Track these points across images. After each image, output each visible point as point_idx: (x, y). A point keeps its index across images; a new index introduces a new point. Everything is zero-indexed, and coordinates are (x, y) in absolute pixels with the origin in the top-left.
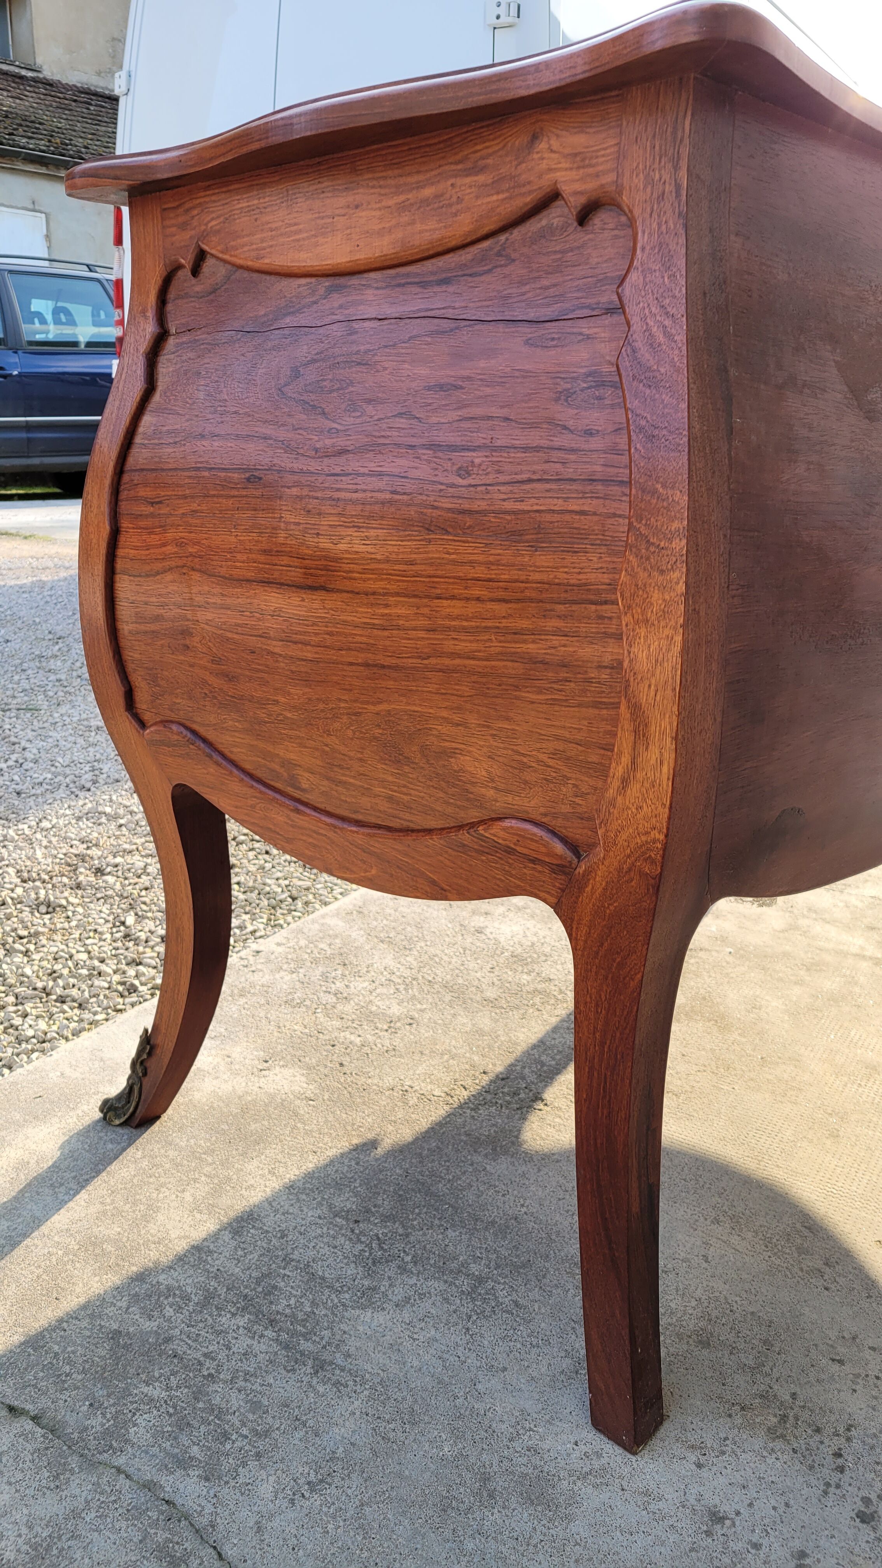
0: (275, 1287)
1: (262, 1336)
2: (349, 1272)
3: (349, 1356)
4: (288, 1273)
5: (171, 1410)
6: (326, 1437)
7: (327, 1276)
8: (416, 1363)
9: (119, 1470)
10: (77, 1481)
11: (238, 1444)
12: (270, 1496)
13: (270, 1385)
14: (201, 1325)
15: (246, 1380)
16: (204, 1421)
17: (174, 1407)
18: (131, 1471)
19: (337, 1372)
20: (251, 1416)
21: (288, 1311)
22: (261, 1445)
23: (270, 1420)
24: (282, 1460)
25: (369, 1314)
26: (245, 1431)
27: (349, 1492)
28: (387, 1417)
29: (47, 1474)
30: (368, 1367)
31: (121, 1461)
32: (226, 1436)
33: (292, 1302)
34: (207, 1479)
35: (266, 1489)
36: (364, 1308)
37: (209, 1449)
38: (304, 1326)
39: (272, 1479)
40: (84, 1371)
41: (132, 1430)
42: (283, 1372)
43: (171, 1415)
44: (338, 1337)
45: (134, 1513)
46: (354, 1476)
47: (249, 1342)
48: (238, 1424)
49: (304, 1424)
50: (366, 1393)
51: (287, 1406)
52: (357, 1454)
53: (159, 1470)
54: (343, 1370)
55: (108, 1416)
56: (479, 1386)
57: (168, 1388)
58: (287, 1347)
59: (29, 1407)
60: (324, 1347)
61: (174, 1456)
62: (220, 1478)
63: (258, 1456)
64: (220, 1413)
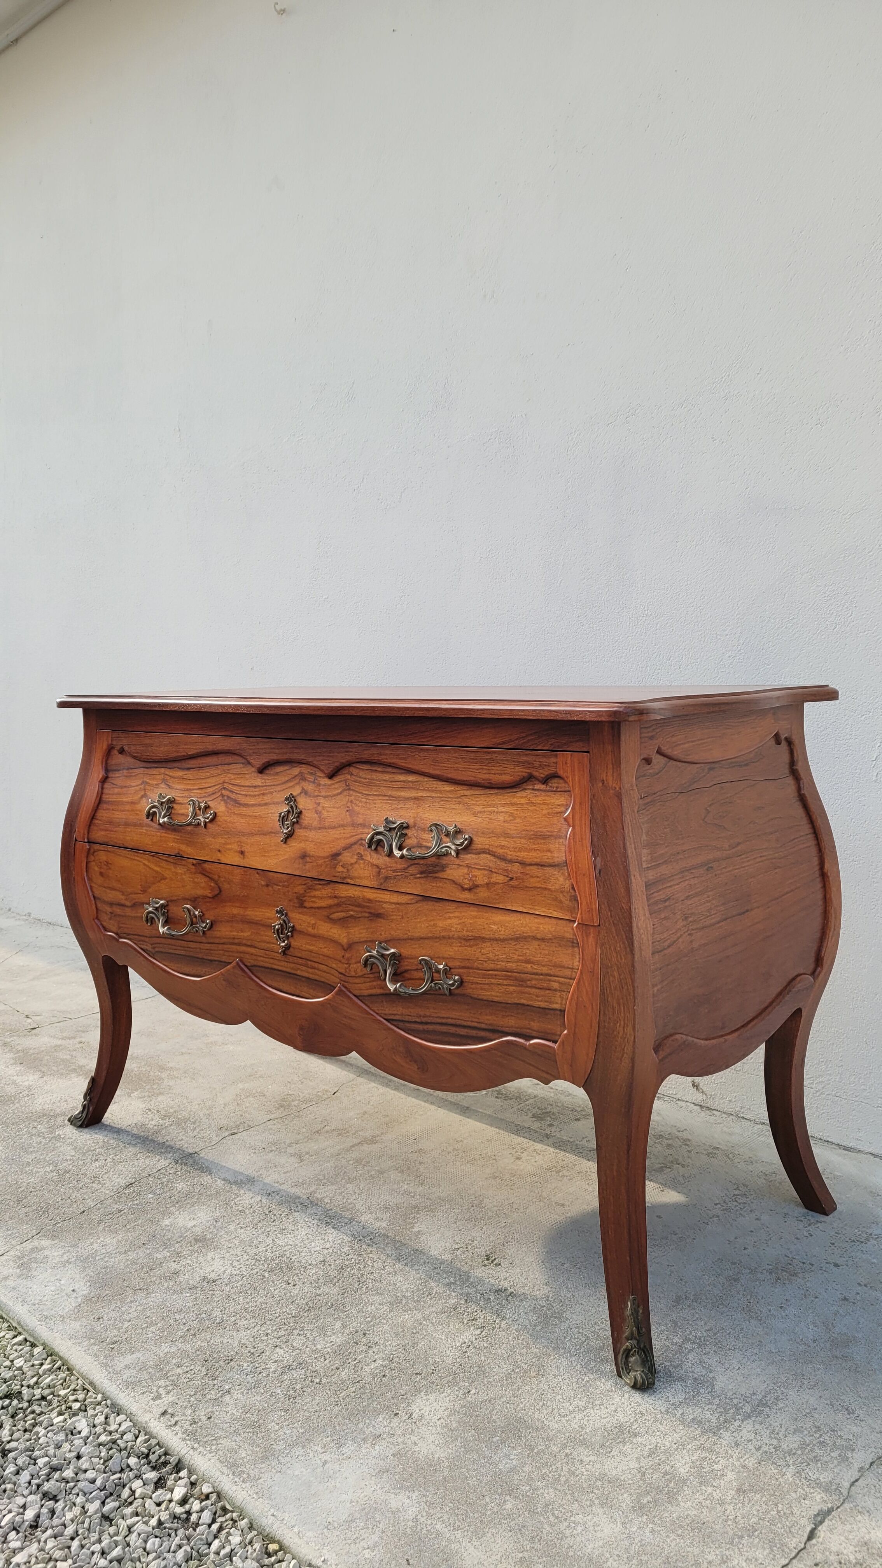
1: (740, 1426)
4: (680, 1413)
5: (804, 1464)
7: (683, 1397)
9: (852, 1484)
10: (863, 1503)
13: (781, 1425)
14: (730, 1452)
15: (778, 1434)
16: (812, 1450)
18: (853, 1480)
20: (806, 1432)
23: (808, 1426)
26: (817, 1435)
27: (852, 1401)
28: (799, 1384)
29: (859, 1517)
30: (763, 1388)
31: (847, 1485)
32: (821, 1443)
33: (708, 1413)
34: (854, 1450)
35: (855, 1429)
36: (712, 1385)
37: (832, 1449)
38: (730, 1409)
39: (848, 1426)
40: (776, 1504)
41: (823, 1480)
42: (769, 1419)
46: (842, 1399)
47: (745, 1431)
49: (808, 1413)
50: (783, 1390)
51: (796, 1419)
52: (827, 1396)
53: (850, 1468)
55: (812, 1491)
56: (774, 1351)
57: (788, 1466)
59: (809, 1529)
61: (839, 1462)
62: (852, 1445)
63: (834, 1431)
64: (803, 1445)
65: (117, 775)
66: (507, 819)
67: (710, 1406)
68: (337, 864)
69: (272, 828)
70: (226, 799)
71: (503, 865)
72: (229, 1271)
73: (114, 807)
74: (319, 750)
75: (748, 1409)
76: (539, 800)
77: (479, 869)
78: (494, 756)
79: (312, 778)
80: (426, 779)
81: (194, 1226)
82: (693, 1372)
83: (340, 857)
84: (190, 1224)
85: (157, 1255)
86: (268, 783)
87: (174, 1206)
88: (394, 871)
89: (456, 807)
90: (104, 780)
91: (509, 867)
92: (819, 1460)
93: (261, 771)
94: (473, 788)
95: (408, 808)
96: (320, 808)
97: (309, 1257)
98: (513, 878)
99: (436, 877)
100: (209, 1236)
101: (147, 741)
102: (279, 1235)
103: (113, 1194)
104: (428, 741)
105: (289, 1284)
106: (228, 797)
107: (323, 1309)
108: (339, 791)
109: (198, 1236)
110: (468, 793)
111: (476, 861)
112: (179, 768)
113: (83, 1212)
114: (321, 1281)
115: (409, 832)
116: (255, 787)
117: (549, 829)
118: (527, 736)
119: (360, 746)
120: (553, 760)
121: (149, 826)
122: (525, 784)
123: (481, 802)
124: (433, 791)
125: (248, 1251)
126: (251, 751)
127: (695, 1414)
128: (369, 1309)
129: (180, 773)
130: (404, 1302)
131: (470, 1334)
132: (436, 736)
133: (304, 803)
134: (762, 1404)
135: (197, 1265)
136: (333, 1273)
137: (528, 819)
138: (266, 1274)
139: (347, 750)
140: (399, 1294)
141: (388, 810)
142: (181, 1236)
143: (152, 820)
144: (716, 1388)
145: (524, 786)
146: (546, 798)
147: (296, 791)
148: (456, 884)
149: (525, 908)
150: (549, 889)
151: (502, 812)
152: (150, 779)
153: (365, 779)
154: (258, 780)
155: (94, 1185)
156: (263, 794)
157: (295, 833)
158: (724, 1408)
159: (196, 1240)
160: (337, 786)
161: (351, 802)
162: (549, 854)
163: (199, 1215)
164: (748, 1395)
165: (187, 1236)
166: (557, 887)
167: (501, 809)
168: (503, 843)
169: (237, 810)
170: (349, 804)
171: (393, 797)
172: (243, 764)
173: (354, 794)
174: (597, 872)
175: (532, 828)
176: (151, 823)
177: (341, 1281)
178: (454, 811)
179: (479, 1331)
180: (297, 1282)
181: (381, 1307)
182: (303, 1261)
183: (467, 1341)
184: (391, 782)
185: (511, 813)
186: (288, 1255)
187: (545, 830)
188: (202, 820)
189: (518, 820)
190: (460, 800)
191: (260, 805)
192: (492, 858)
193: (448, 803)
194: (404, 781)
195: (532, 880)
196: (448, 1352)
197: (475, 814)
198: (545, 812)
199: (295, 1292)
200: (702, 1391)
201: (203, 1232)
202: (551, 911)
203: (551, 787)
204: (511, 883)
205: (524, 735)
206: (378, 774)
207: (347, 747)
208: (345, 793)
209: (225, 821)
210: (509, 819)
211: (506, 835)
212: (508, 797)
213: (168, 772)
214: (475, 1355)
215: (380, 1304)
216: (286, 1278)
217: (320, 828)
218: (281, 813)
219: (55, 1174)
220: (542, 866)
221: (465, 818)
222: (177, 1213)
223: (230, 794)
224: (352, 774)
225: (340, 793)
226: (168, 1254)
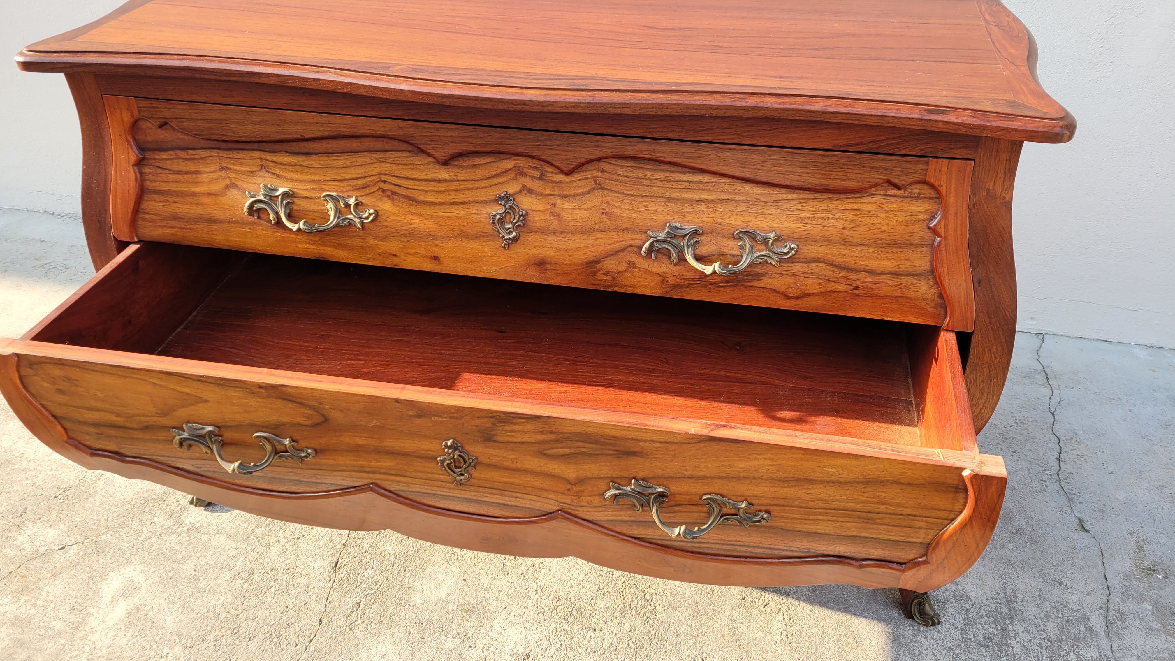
0: (984, 638)
1: (1014, 630)
2: (952, 610)
3: (997, 593)
4: (972, 636)
6: (1039, 587)
7: (961, 618)
8: (982, 568)
9: (1112, 652)
11: (1067, 615)
12: (1075, 595)
13: (1034, 616)
15: (1040, 626)
16: (1069, 632)
17: (1073, 646)
18: (1109, 647)
19: (1008, 594)
20: (1053, 616)
21: (993, 626)
22: (1060, 607)
23: (1048, 609)
24: (1060, 597)
25: (970, 594)
26: (1060, 615)
28: (1014, 570)
30: (997, 584)
31: (1109, 654)
32: (1067, 621)
33: (987, 627)
34: (1088, 618)
35: (1075, 598)
36: (968, 597)
37: (1077, 624)
38: (996, 616)
39: (1069, 597)
41: (1095, 657)
42: (1024, 614)
43: (1077, 646)
44: (991, 601)
45: (1120, 637)
46: (1046, 572)
47: (1021, 634)
48: (1060, 619)
49: (1040, 597)
50: (1009, 580)
51: (1037, 606)
52: (1037, 574)
53: (1100, 638)
54: (1006, 593)
57: (1067, 654)
58: (1012, 618)
60: (1000, 604)
61: (1091, 635)
62: (1085, 615)
63: (1065, 606)
64: (1060, 629)
65: (165, 157)
66: (847, 225)
67: (983, 620)
68: (596, 272)
69: (481, 231)
70: (392, 196)
71: (845, 274)
72: (530, 638)
73: (176, 200)
74: (548, 143)
75: (1005, 611)
76: (893, 206)
77: (812, 278)
78: (835, 160)
79: (537, 174)
80: (724, 180)
81: (448, 594)
82: (948, 590)
83: (600, 265)
84: (443, 593)
85: (447, 646)
86: (461, 176)
87: (405, 576)
88: (685, 280)
89: (773, 211)
90: (139, 163)
91: (853, 276)
92: (1079, 639)
93: (445, 163)
94: (796, 191)
95: (700, 212)
96: (556, 210)
97: (583, 590)
98: (858, 287)
99: (748, 286)
100: (473, 601)
101: (215, 115)
102: (536, 575)
103: (330, 585)
104: (733, 139)
105: (595, 630)
106: (393, 193)
107: (646, 646)
108: (586, 190)
109: (462, 605)
110: (789, 196)
111: (804, 270)
112: (287, 152)
113: (320, 620)
114: (618, 614)
115: (705, 239)
116: (440, 181)
117: (907, 238)
118: (887, 139)
119: (619, 140)
120: (921, 166)
121: (253, 224)
122: (874, 189)
123: (808, 207)
124: (735, 194)
125: (526, 605)
126: (427, 139)
127: (981, 631)
128: (682, 630)
129: (290, 159)
130: (701, 609)
131: (777, 624)
132: (744, 134)
133: (526, 202)
134: (1010, 602)
135: (496, 643)
136: (620, 601)
137: (879, 226)
138: (566, 627)
139: (597, 144)
140: (690, 602)
141: (668, 214)
142: (448, 613)
143: (259, 217)
144: (972, 598)
145: (873, 191)
146: (903, 204)
147: (512, 188)
148: (778, 292)
149: (873, 315)
150: (907, 298)
151: (840, 219)
152: (234, 164)
153: (627, 177)
154: (443, 173)
155: (299, 580)
156: (456, 190)
157: (522, 238)
158: (993, 617)
159: (467, 611)
160: (580, 183)
161: (608, 203)
162: (908, 263)
163: (441, 579)
164: (995, 596)
165: (452, 610)
166: (918, 295)
167: (838, 215)
168: (843, 252)
169: (413, 209)
170: (604, 206)
171: (673, 199)
172: (409, 152)
173: (610, 194)
174: (976, 283)
175: (883, 236)
176: (257, 221)
177: (632, 606)
178: (769, 217)
179: (781, 618)
180: (600, 625)
181: (689, 623)
182: (583, 597)
183: (781, 630)
184: (668, 182)
185: (854, 220)
186: (563, 595)
187: (900, 239)
188: (357, 220)
189: (862, 228)
190: (776, 204)
191: (453, 204)
192: (828, 267)
193: (760, 207)
194: (689, 182)
195: (884, 289)
196: (778, 649)
197: (801, 220)
198: (901, 219)
199: (608, 637)
200: (967, 606)
201: (463, 599)
202: (907, 317)
203: (911, 193)
204: (854, 291)
205: (882, 138)
206: (646, 172)
207: (597, 141)
208: (596, 193)
209: (398, 221)
210: (850, 226)
211: (846, 242)
212: (848, 204)
213: (267, 156)
214: (799, 643)
215: (686, 620)
216: (587, 625)
217: (562, 233)
218: (495, 216)
219: (240, 581)
220: (898, 275)
221: (786, 225)
222: (416, 583)
223: (396, 189)
224: (603, 171)
225: (588, 192)
226: (456, 640)
